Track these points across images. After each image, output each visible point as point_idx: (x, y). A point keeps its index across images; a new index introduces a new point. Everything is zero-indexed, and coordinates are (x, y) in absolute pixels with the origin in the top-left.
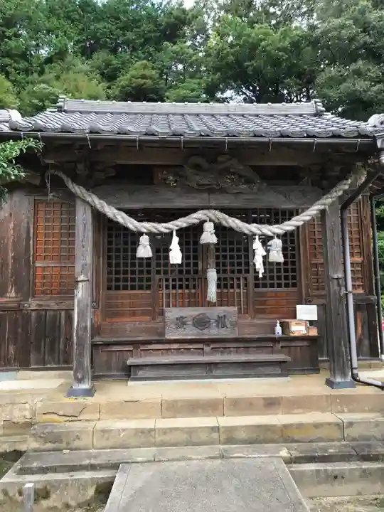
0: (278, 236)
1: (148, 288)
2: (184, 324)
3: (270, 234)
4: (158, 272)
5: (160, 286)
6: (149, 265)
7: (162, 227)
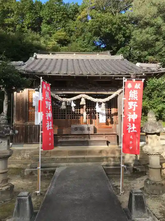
0: (104, 102)
1: (64, 118)
2: (77, 129)
3: (101, 102)
4: (68, 113)
5: (68, 118)
6: (65, 111)
7: (69, 100)
